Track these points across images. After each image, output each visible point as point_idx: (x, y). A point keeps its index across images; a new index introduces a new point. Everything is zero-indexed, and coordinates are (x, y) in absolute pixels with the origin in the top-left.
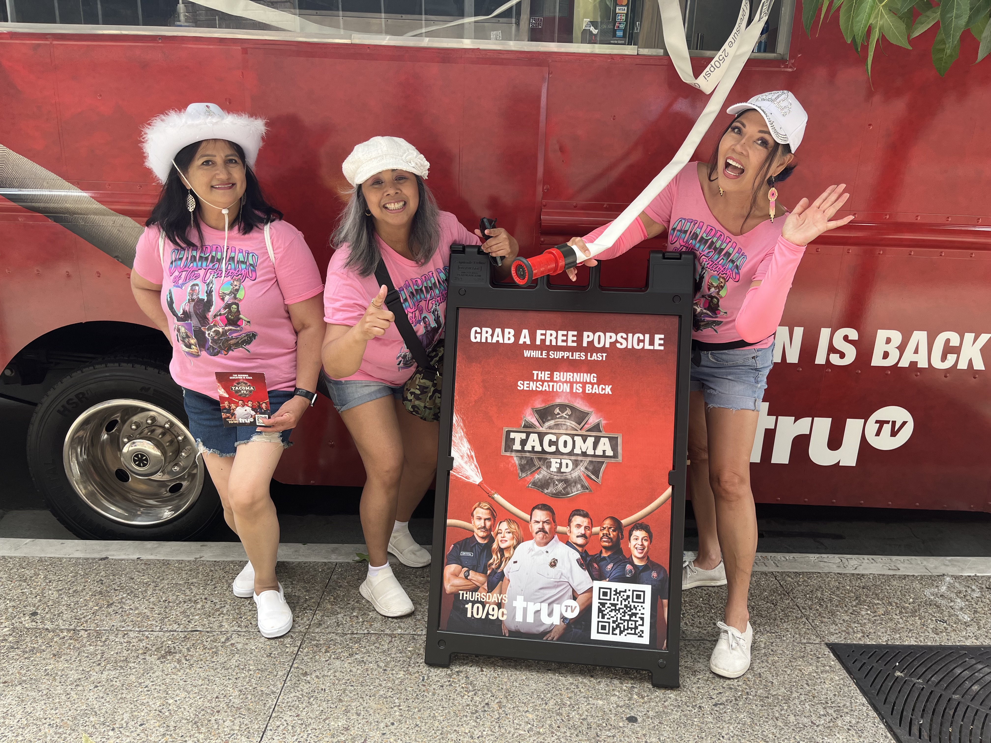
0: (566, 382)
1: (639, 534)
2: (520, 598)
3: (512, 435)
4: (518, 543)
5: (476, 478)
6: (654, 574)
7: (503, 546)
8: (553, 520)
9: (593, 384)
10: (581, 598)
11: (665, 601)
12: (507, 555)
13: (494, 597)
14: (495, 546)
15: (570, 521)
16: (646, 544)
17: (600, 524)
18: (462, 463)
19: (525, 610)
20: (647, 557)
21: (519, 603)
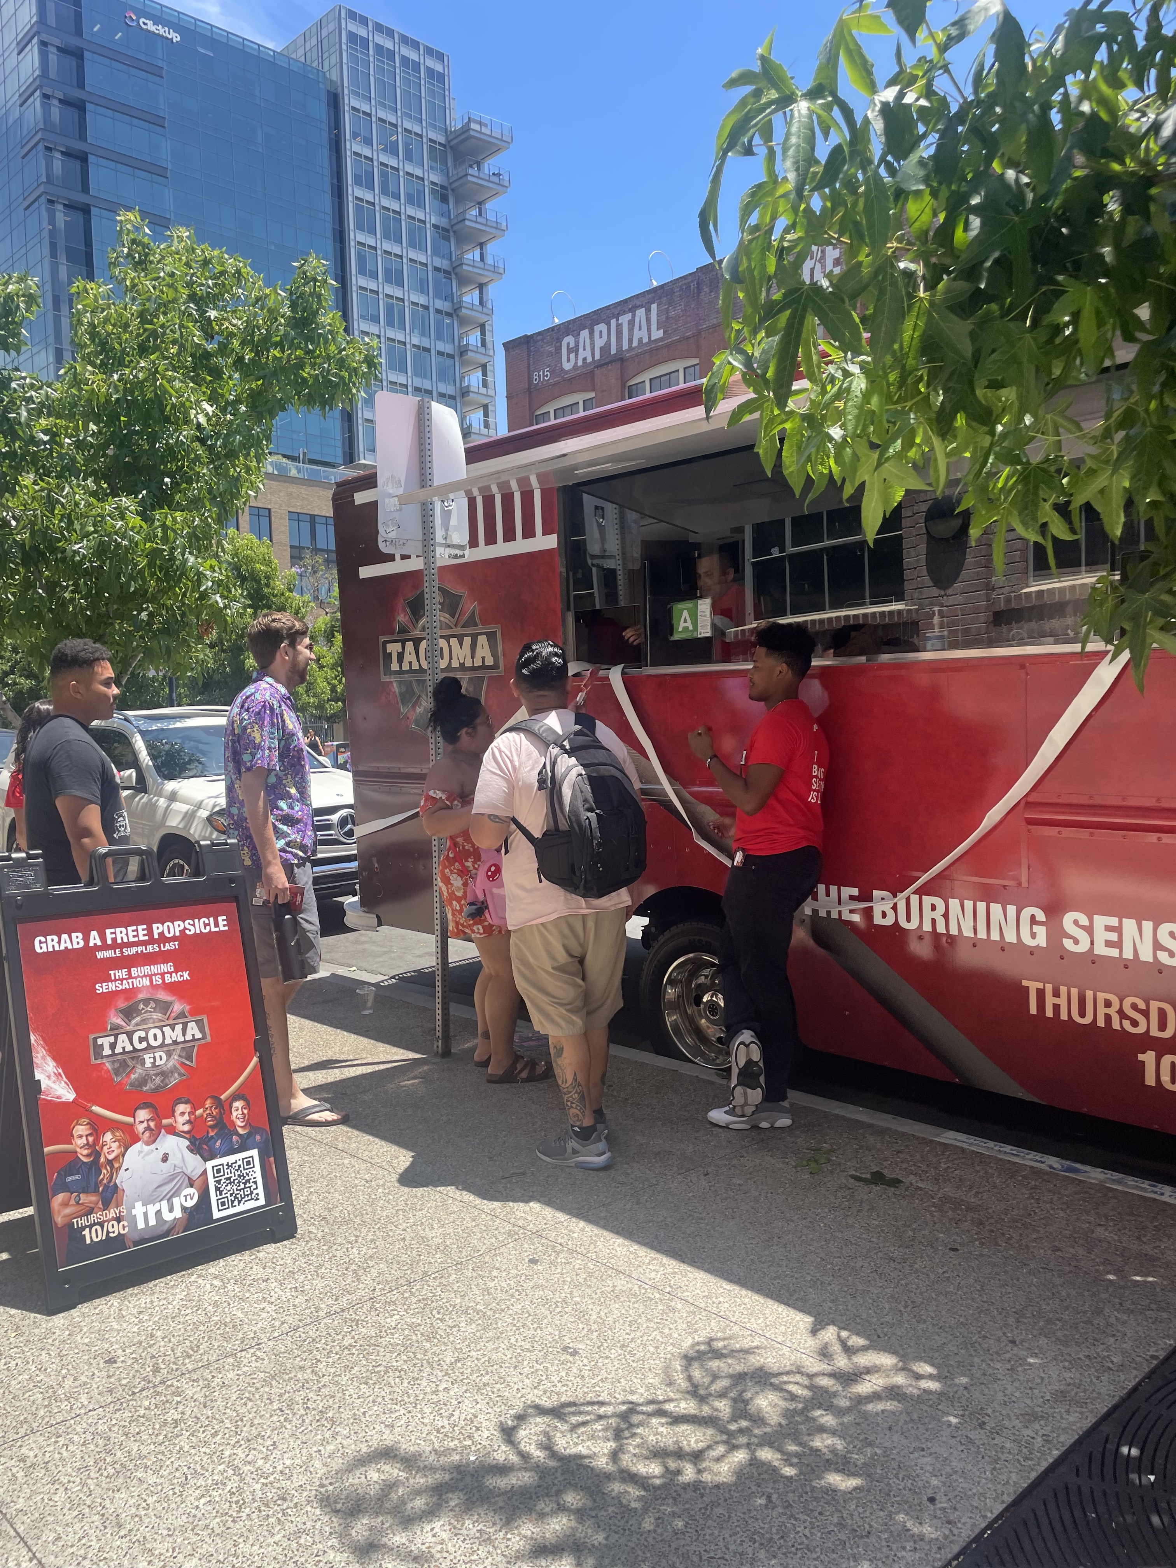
0: (145, 976)
1: (238, 1104)
2: (138, 1205)
3: (100, 1041)
4: (126, 1150)
5: (69, 1095)
6: (258, 1137)
7: (110, 1157)
8: (158, 1116)
9: (171, 973)
10: (197, 1183)
11: (272, 1159)
12: (116, 1165)
13: (112, 1213)
14: (102, 1160)
15: (174, 1111)
16: (246, 1111)
17: (202, 1105)
18: (50, 1083)
19: (146, 1214)
20: (248, 1124)
21: (138, 1210)
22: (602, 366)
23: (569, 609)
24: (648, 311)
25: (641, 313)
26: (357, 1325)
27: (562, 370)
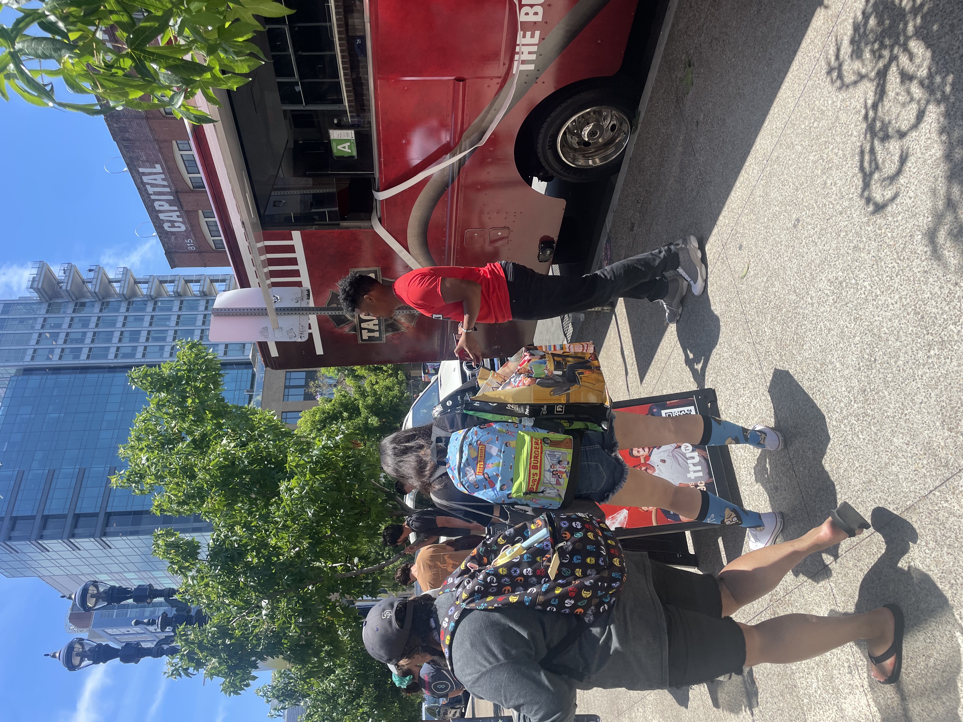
2: (689, 475)
5: (624, 513)
6: (655, 410)
8: (639, 466)
15: (637, 457)
19: (695, 472)
21: (692, 475)
22: (181, 206)
23: (339, 224)
24: (144, 174)
25: (145, 179)
26: (768, 352)
27: (185, 231)
